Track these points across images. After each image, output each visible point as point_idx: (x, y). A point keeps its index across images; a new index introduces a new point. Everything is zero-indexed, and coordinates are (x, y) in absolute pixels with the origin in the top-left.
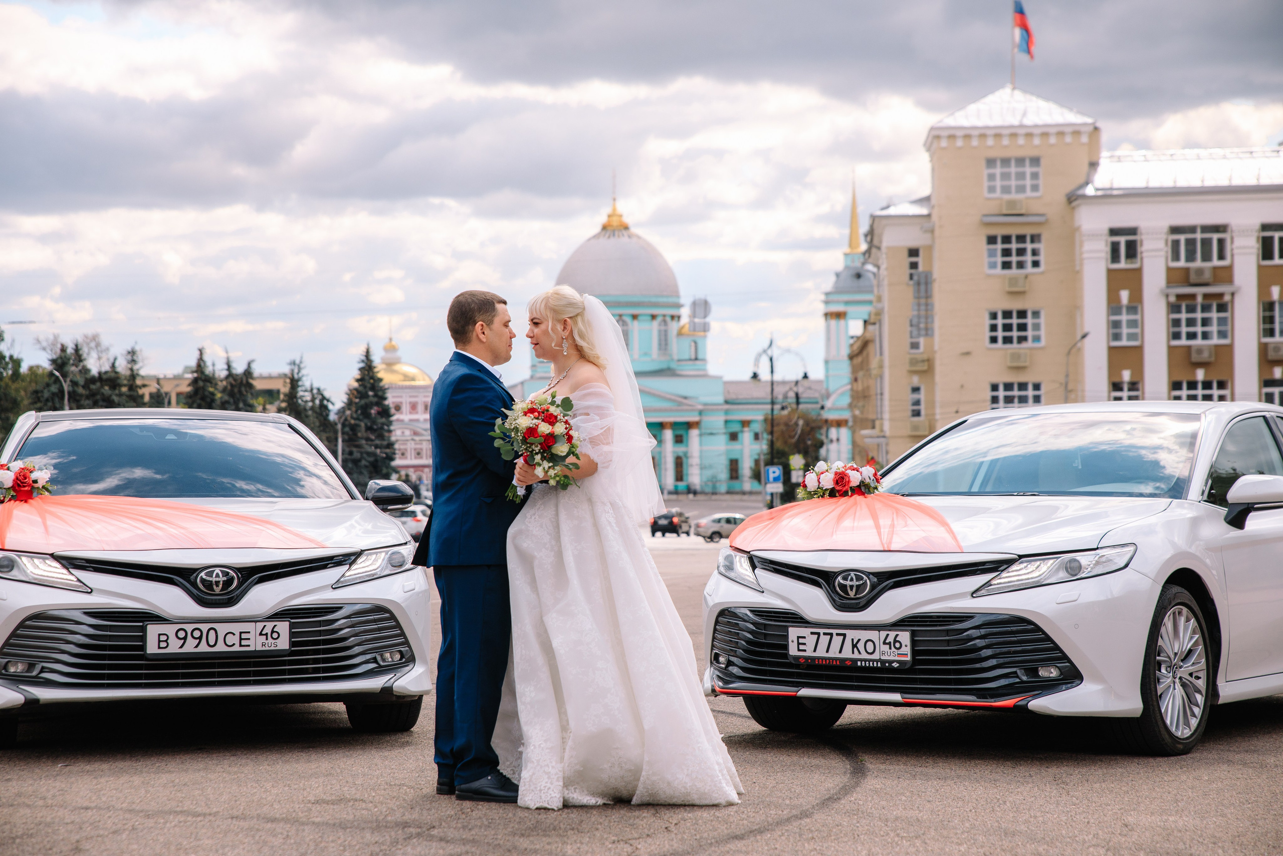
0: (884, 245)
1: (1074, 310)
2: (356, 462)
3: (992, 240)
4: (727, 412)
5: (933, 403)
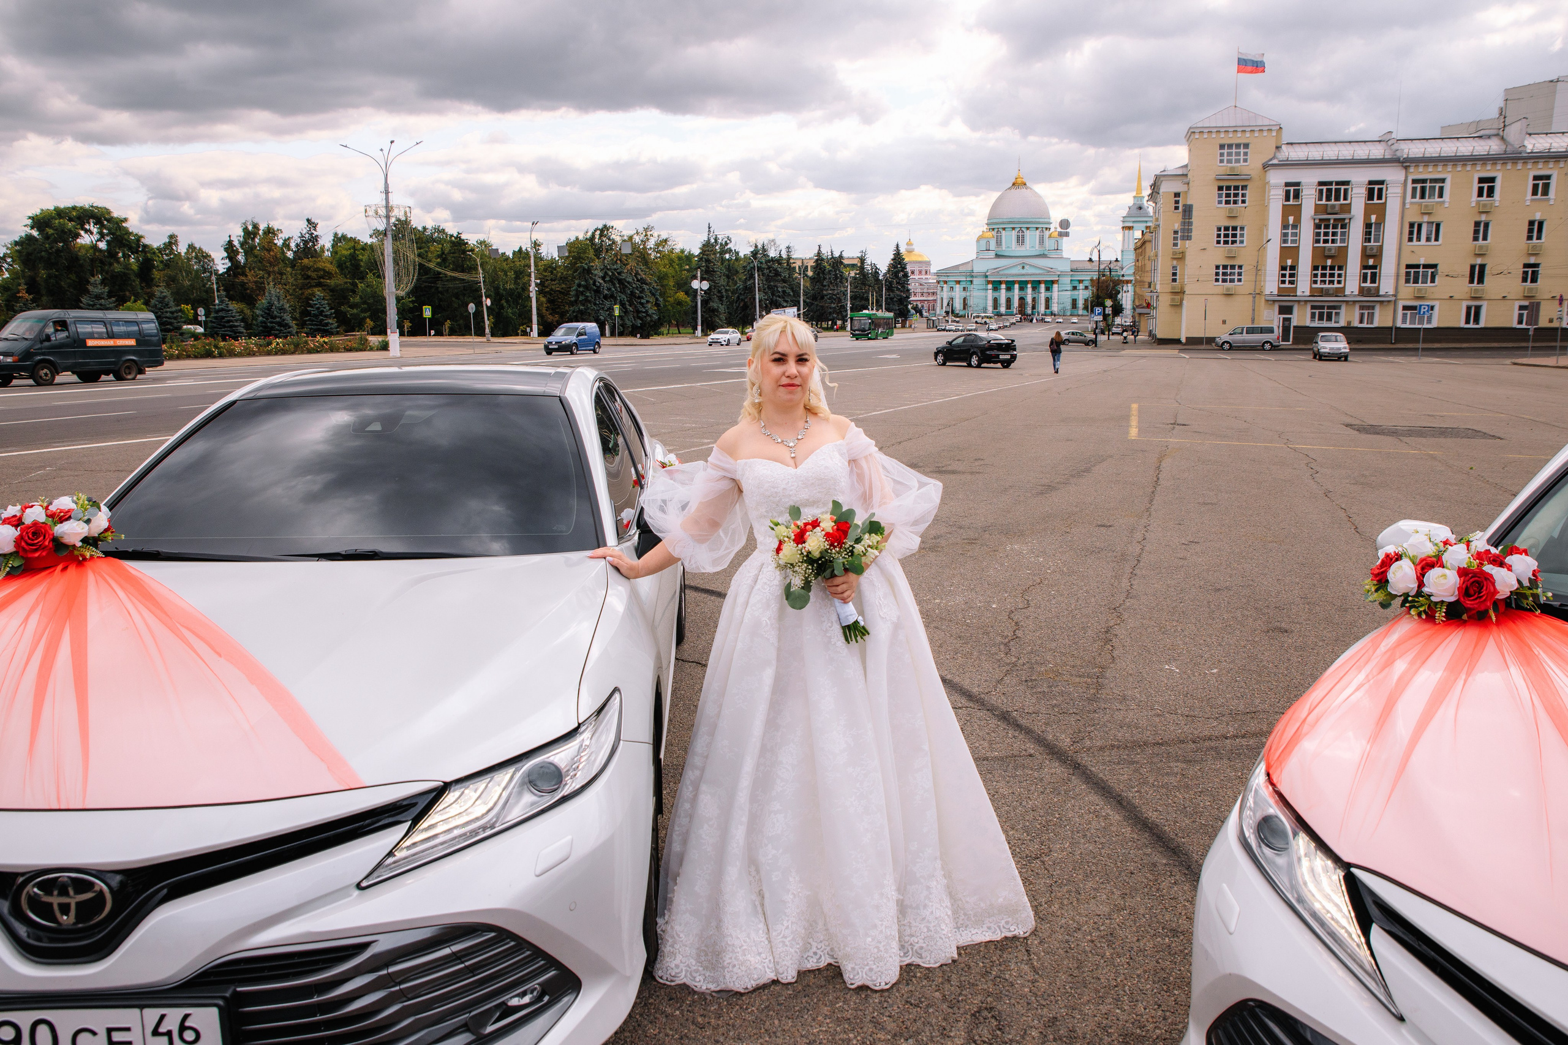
0: (1161, 191)
1: (1263, 226)
2: (892, 299)
3: (1220, 188)
4: (1072, 275)
5: (1184, 275)
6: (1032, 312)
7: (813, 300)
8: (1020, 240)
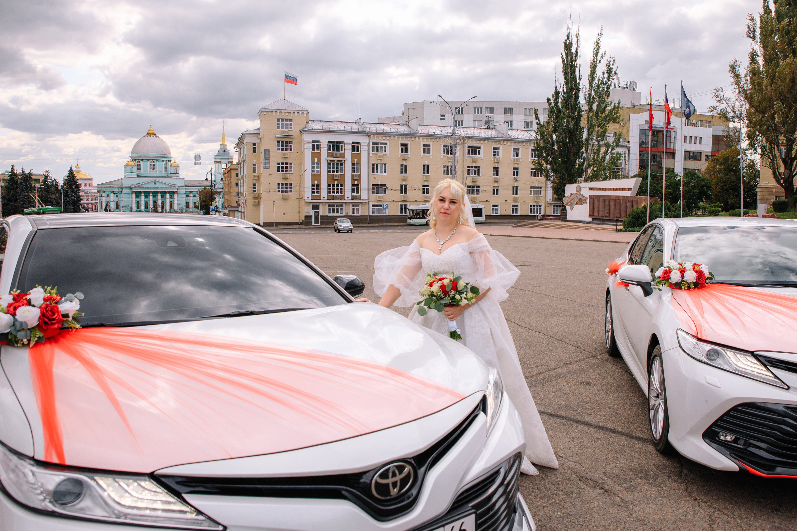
0: (245, 142)
1: (302, 163)
2: (68, 202)
3: (278, 142)
4: (185, 189)
5: (260, 188)
6: (162, 210)
7: (8, 201)
8: (153, 167)
